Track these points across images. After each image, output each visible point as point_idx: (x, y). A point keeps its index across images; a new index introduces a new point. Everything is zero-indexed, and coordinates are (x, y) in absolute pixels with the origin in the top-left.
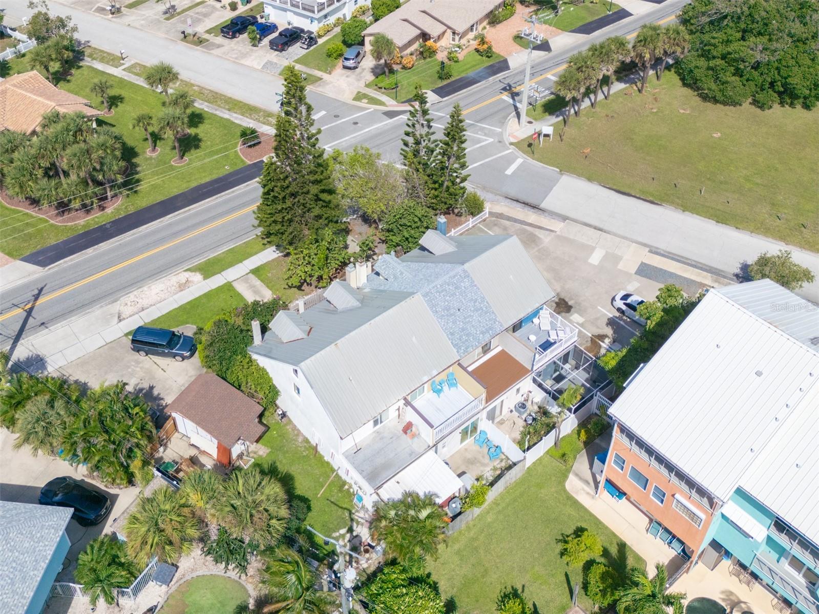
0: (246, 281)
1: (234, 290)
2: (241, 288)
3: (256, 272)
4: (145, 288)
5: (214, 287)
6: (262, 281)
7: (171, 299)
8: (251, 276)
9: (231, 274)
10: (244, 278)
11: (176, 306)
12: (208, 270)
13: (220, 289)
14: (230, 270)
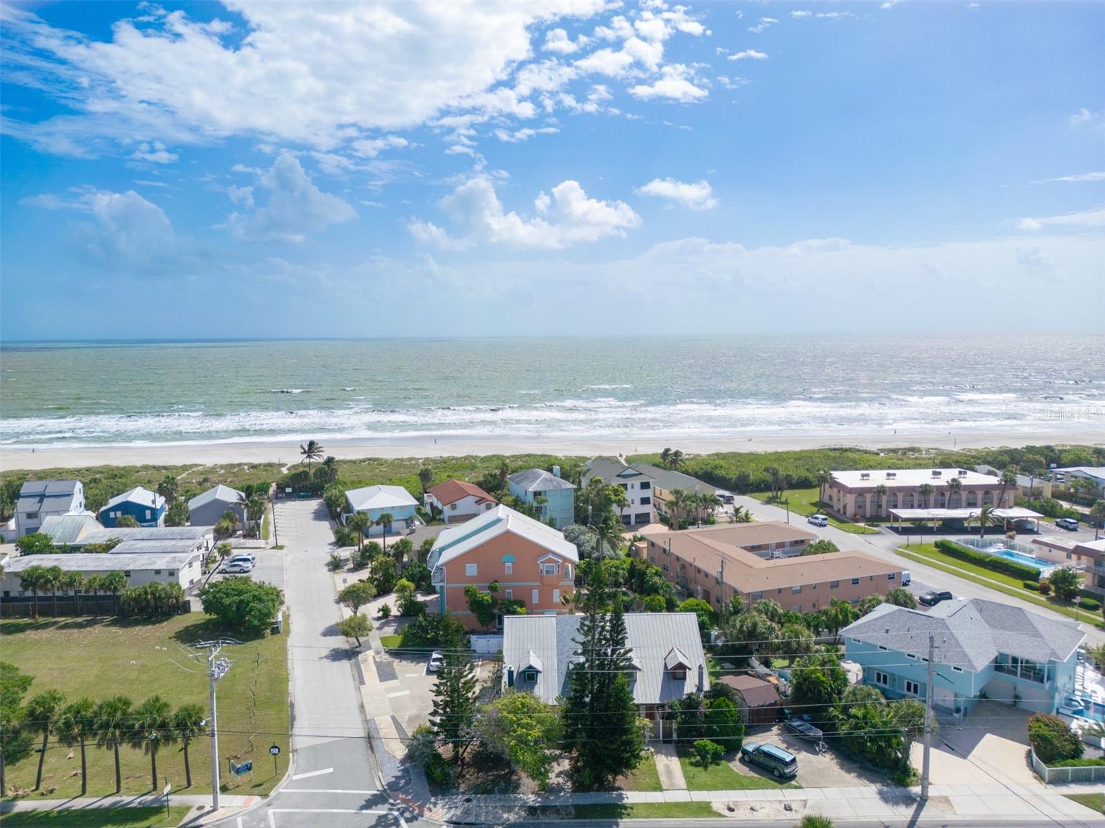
0: (673, 784)
1: (688, 782)
2: (681, 781)
3: (658, 788)
4: (772, 817)
5: (705, 792)
6: (658, 778)
7: (750, 799)
8: (664, 787)
9: (683, 796)
10: (673, 788)
11: (747, 791)
12: (704, 809)
13: (700, 787)
14: (682, 800)
